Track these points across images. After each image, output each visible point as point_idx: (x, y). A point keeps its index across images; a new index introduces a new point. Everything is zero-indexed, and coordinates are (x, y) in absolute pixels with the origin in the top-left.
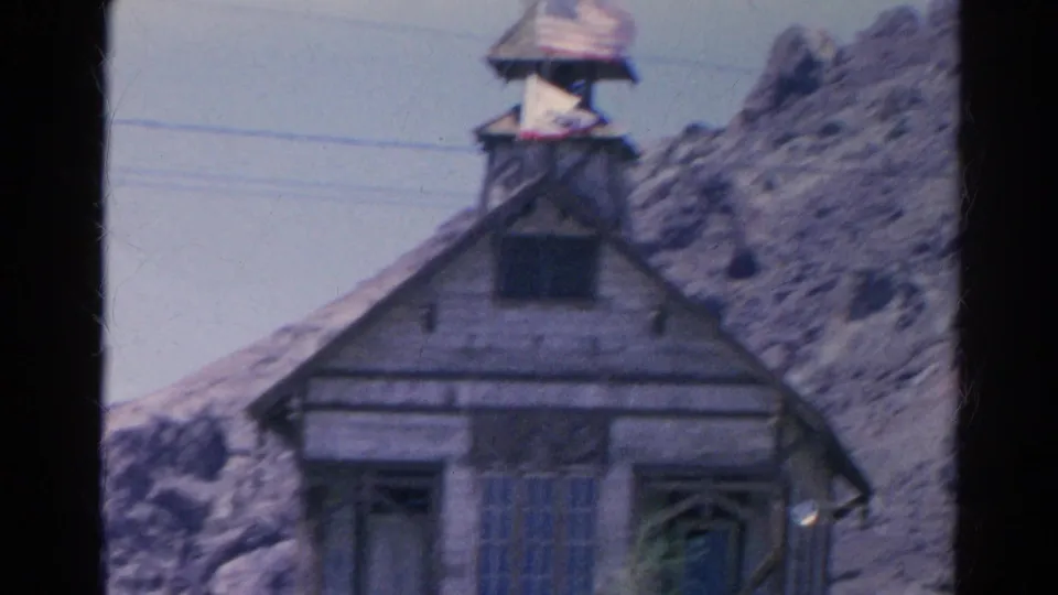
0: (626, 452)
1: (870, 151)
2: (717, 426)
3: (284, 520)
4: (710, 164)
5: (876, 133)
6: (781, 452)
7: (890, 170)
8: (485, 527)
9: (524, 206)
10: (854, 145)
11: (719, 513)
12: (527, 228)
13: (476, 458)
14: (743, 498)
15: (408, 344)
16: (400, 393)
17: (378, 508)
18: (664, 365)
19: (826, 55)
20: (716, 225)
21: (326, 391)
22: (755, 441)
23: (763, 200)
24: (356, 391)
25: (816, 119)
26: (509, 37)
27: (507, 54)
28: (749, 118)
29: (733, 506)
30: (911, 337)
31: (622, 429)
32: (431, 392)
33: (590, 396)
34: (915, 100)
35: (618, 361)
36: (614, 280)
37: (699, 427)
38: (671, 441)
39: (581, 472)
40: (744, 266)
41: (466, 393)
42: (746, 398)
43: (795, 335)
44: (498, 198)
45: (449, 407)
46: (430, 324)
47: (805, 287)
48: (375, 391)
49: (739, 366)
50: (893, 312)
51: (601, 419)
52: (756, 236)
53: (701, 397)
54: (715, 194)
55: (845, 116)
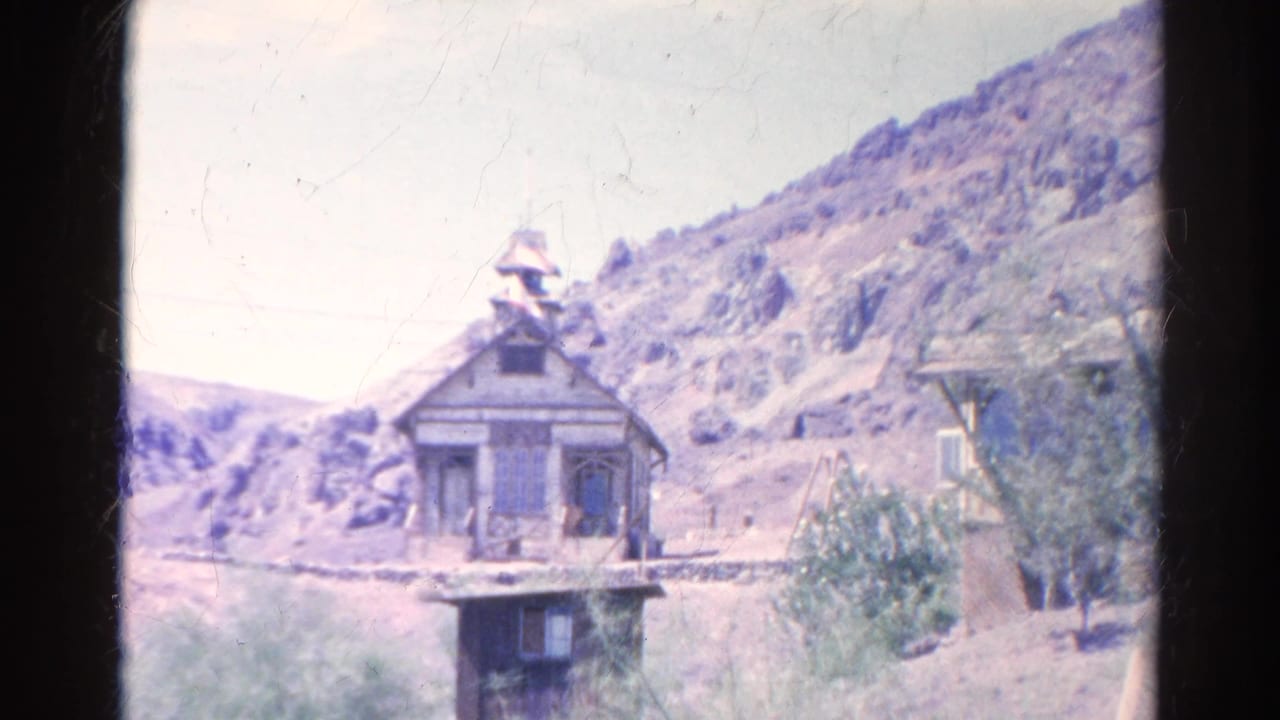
0: (558, 439)
1: (654, 291)
2: (600, 429)
3: (404, 453)
4: (582, 299)
5: (657, 284)
6: (628, 439)
7: (664, 299)
8: (497, 473)
9: (511, 333)
10: (646, 288)
11: (601, 467)
12: (513, 342)
13: (493, 443)
14: (610, 460)
15: (462, 393)
16: (458, 414)
17: (451, 466)
18: (574, 401)
19: (634, 249)
20: (587, 323)
21: (425, 414)
22: (616, 434)
23: (607, 313)
24: (438, 414)
25: (630, 278)
26: (505, 257)
27: (505, 265)
28: (601, 278)
29: (605, 463)
30: (674, 372)
31: (557, 431)
32: (471, 414)
33: (542, 415)
34: (674, 269)
35: (551, 400)
36: (552, 363)
37: (590, 429)
38: (579, 435)
39: (540, 449)
40: (599, 341)
41: (488, 414)
42: (612, 416)
43: (621, 371)
44: (500, 330)
45: (480, 421)
46: (471, 383)
47: (627, 349)
48: (447, 414)
49: (607, 400)
50: (664, 362)
51: (547, 426)
52: (604, 328)
53: (591, 415)
54: (586, 311)
55: (645, 276)
